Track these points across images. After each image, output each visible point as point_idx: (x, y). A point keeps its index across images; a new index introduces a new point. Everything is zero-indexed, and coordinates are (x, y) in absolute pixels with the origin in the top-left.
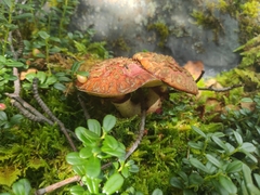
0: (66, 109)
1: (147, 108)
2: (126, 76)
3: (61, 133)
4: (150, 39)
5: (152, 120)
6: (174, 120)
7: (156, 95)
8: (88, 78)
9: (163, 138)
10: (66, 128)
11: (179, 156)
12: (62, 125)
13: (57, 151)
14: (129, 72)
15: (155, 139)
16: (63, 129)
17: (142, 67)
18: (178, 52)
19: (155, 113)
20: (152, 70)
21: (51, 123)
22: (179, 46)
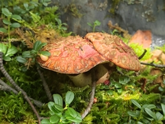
0: (26, 79)
1: (97, 80)
2: (81, 58)
3: (25, 100)
4: (101, 5)
5: (101, 90)
6: (119, 91)
7: (105, 69)
8: (49, 57)
9: (109, 106)
10: (28, 96)
11: (122, 120)
12: (25, 93)
13: (22, 115)
14: (83, 54)
15: (103, 106)
16: (26, 97)
17: (94, 48)
18: (128, 20)
19: (104, 84)
20: (102, 53)
21: (15, 91)
22: (130, 14)
